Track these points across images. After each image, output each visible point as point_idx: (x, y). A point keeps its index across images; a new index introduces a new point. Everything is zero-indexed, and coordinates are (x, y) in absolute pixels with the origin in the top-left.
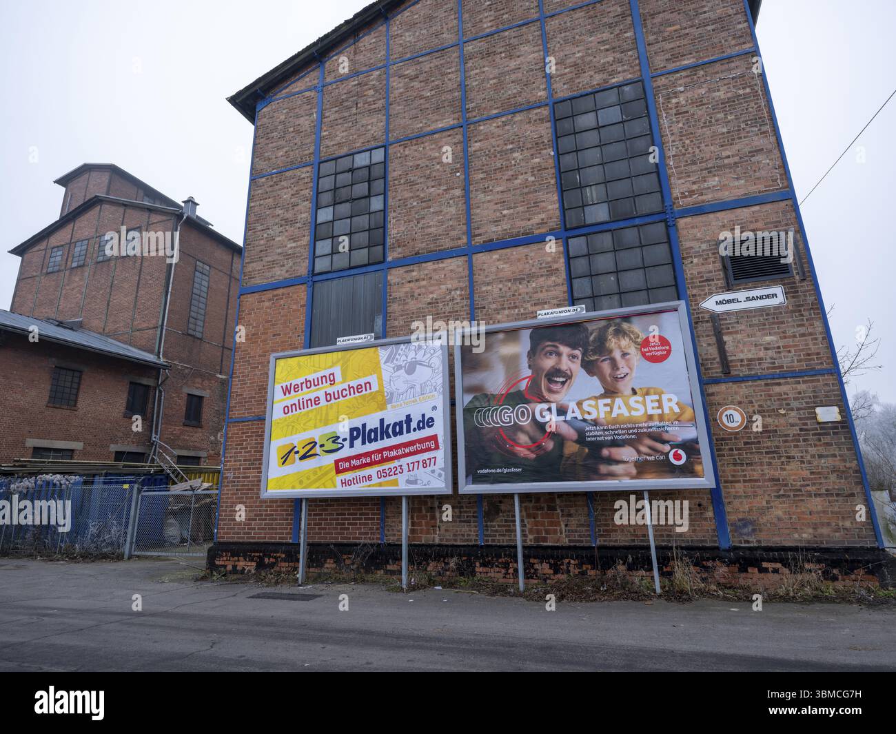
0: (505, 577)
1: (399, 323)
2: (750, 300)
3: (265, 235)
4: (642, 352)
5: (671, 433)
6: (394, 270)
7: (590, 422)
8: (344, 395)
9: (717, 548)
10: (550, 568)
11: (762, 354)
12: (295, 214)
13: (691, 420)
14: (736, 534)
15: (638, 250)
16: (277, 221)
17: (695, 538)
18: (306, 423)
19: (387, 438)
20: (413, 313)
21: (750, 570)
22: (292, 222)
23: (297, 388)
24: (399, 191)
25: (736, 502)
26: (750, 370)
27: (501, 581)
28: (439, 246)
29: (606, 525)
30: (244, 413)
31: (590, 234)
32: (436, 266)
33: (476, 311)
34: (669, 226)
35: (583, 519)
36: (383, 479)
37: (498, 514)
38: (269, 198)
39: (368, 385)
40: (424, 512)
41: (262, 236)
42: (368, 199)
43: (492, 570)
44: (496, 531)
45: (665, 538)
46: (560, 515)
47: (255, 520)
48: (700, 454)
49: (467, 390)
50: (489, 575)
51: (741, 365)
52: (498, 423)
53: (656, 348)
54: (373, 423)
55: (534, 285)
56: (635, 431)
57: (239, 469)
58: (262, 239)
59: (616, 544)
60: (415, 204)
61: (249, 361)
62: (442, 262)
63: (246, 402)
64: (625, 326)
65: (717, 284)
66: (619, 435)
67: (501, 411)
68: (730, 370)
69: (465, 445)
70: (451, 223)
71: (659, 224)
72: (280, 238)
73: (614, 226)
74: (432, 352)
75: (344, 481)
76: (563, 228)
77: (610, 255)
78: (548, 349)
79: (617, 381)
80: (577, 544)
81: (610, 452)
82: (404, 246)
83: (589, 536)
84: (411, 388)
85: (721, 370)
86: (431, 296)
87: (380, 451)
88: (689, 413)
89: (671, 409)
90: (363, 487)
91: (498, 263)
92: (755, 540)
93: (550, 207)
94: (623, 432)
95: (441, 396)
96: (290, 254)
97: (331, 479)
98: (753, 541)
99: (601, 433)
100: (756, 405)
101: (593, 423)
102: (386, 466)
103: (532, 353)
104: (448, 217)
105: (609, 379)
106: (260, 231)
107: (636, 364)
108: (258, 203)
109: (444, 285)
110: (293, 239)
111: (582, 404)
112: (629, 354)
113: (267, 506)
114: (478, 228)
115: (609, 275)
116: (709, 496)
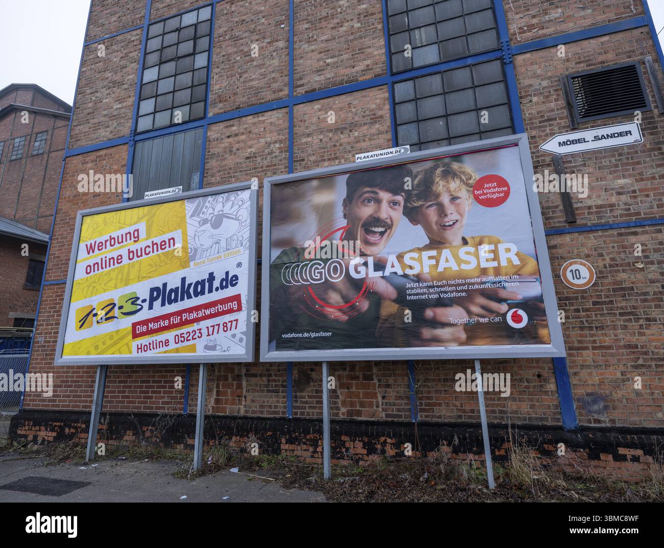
0: (312, 457)
1: (216, 179)
2: (599, 139)
3: (94, 98)
4: (474, 195)
5: (509, 290)
6: (214, 125)
7: (412, 277)
8: (147, 252)
9: (561, 428)
10: (364, 447)
11: (613, 199)
12: (122, 76)
13: (534, 274)
14: (584, 412)
15: (470, 92)
16: (105, 83)
17: (534, 416)
18: (106, 283)
19: (188, 299)
20: (230, 169)
21: (602, 456)
22: (119, 84)
23: (101, 246)
24: (224, 47)
25: (584, 373)
26: (600, 218)
27: (309, 460)
28: (260, 99)
29: (429, 398)
30: (59, 276)
31: (417, 78)
32: (256, 120)
33: (294, 164)
34: (505, 64)
35: (402, 390)
36: (180, 345)
37: (309, 383)
38: (100, 62)
39: (172, 241)
40: (230, 380)
41: (91, 99)
42: (193, 57)
43: (299, 448)
44: (306, 403)
45: (497, 415)
46: (377, 385)
47: (61, 386)
48: (545, 315)
49: (274, 244)
50: (295, 453)
51: (589, 213)
52: (307, 281)
53: (492, 190)
54: (174, 282)
55: (356, 134)
56: (465, 287)
57: (50, 333)
58: (91, 102)
59: (440, 420)
60: (238, 58)
61: (69, 222)
62: (263, 116)
63: (62, 264)
64: (455, 166)
65: (561, 123)
66: (446, 292)
67: (311, 267)
68: (576, 219)
69: (270, 306)
70: (273, 75)
71: (494, 62)
72: (107, 100)
73: (443, 68)
74: (240, 203)
75: (140, 347)
76: (389, 73)
77: (439, 99)
78: (367, 195)
79: (445, 230)
80: (395, 420)
81: (435, 313)
82: (225, 101)
83: (410, 410)
84: (216, 243)
85: (565, 219)
86: (249, 150)
87: (179, 313)
88: (531, 265)
89: (509, 261)
90: (159, 353)
91: (319, 113)
92: (607, 420)
93: (376, 53)
94: (450, 289)
95: (247, 252)
96: (115, 116)
97: (127, 344)
98: (605, 421)
99: (425, 290)
100: (607, 258)
101: (415, 279)
102: (184, 330)
103: (348, 202)
104: (271, 69)
105: (435, 227)
106: (89, 94)
107: (467, 209)
108: (89, 67)
109: (264, 138)
110: (120, 100)
111: (403, 257)
112: (459, 198)
113: (74, 372)
114: (301, 79)
115: (438, 120)
116: (551, 365)
